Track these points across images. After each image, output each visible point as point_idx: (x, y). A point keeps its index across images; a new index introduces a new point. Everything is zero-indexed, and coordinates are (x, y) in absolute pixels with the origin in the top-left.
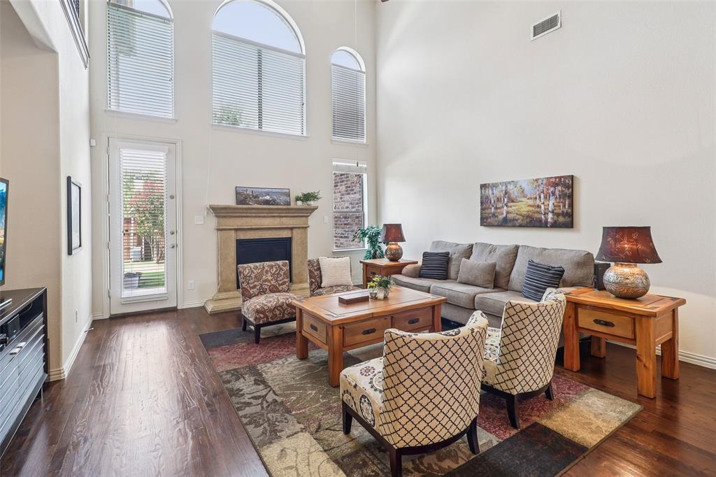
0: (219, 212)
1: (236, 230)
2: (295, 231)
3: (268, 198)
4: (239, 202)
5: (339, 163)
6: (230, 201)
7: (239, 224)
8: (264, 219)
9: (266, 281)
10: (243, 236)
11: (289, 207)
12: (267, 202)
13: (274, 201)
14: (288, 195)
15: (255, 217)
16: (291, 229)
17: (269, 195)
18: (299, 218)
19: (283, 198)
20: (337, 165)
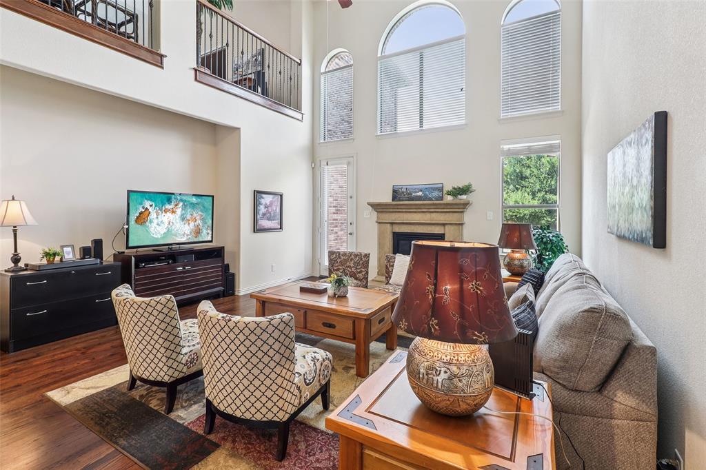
0: (378, 207)
1: (392, 224)
2: (446, 227)
3: (420, 194)
4: (394, 198)
5: (511, 146)
6: (387, 198)
7: (394, 219)
8: (415, 214)
9: (348, 267)
10: (398, 229)
11: (441, 202)
12: (419, 198)
13: (426, 195)
14: (441, 189)
15: (406, 212)
16: (444, 225)
17: (421, 191)
18: (451, 214)
19: (436, 194)
20: (509, 150)
